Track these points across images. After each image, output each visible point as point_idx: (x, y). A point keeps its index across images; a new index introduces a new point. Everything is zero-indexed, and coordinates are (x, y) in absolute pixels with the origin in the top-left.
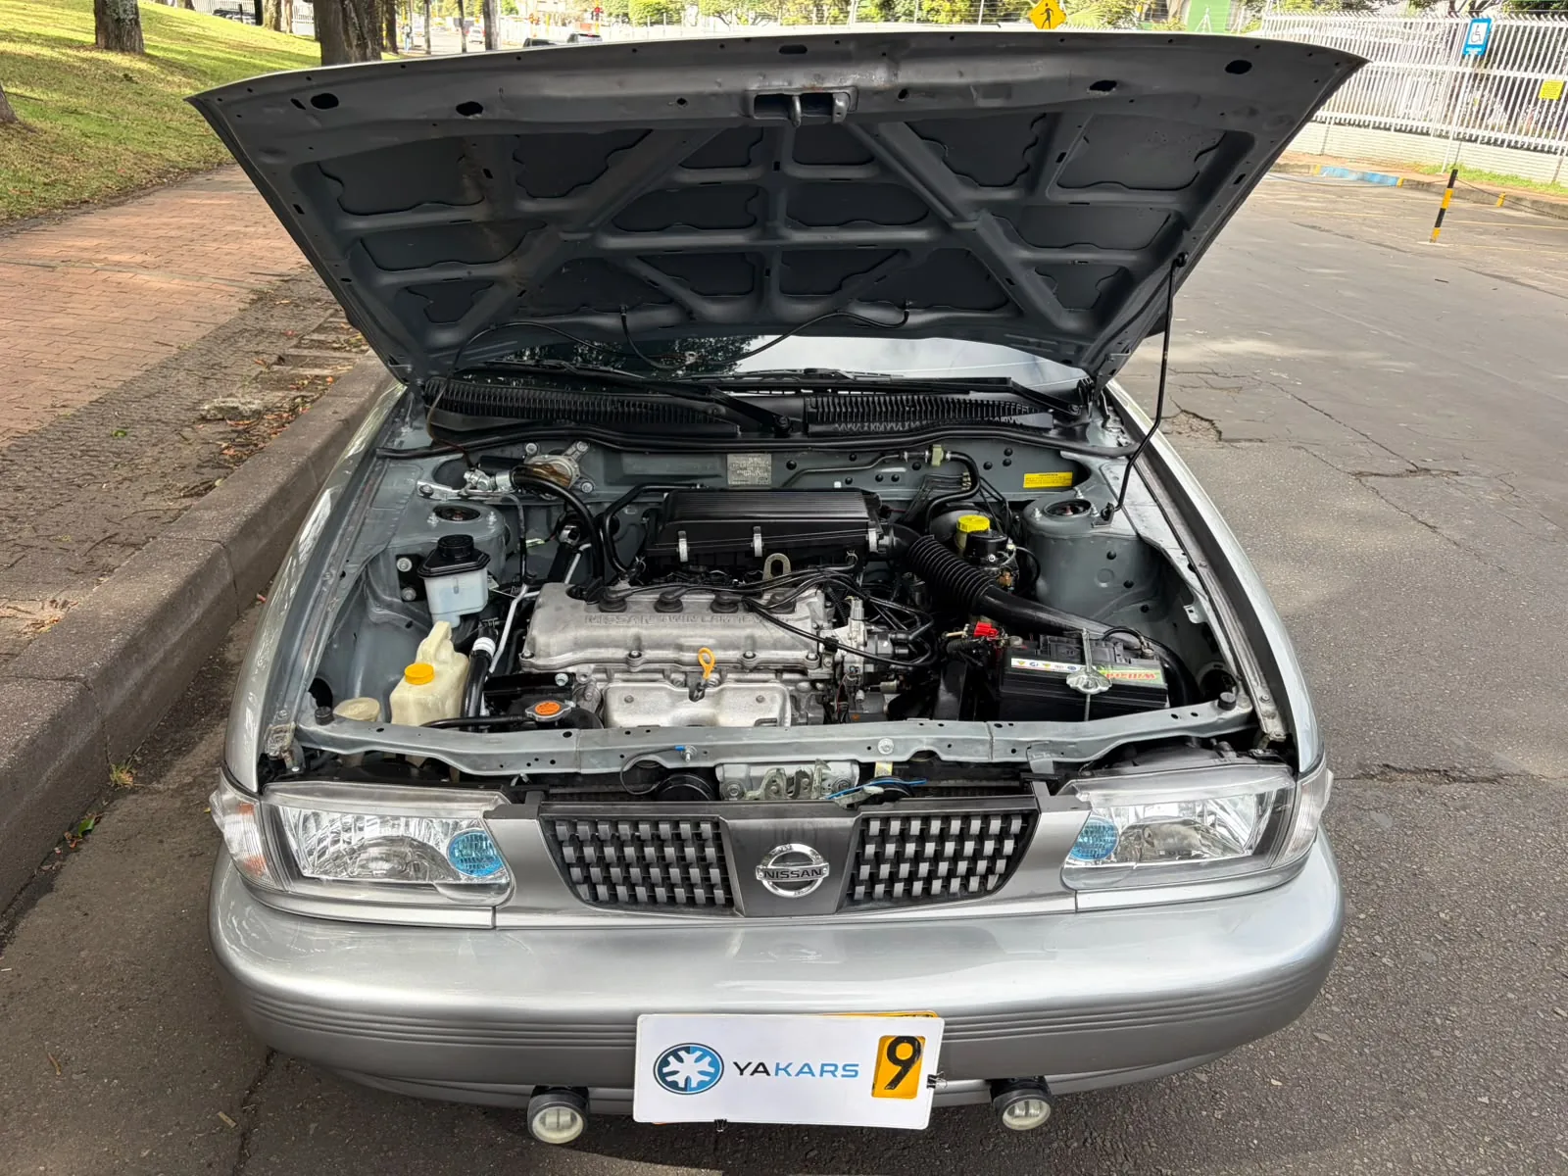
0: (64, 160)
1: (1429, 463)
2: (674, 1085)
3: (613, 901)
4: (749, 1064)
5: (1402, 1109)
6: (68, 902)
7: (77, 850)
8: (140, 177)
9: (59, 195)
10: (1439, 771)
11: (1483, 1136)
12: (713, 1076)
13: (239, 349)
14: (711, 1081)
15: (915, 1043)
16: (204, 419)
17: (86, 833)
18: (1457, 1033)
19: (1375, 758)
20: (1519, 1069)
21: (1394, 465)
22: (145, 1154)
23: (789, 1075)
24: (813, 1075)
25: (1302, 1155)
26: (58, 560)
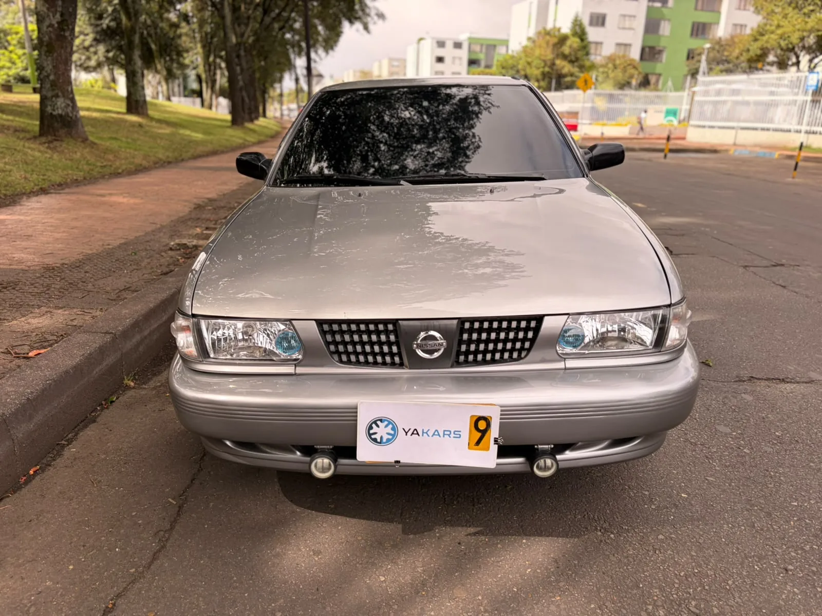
0: (111, 157)
1: (784, 261)
2: (375, 440)
3: (349, 362)
4: (410, 429)
5: (751, 506)
6: (103, 426)
7: (107, 408)
8: (145, 163)
9: (107, 171)
10: (780, 379)
11: (793, 517)
12: (393, 435)
13: (188, 225)
14: (392, 438)
15: (487, 420)
16: (171, 249)
17: (112, 402)
18: (782, 478)
19: (745, 374)
20: (813, 492)
21: (765, 263)
22: (134, 514)
23: (428, 436)
24: (440, 436)
25: (696, 523)
26: (104, 296)
